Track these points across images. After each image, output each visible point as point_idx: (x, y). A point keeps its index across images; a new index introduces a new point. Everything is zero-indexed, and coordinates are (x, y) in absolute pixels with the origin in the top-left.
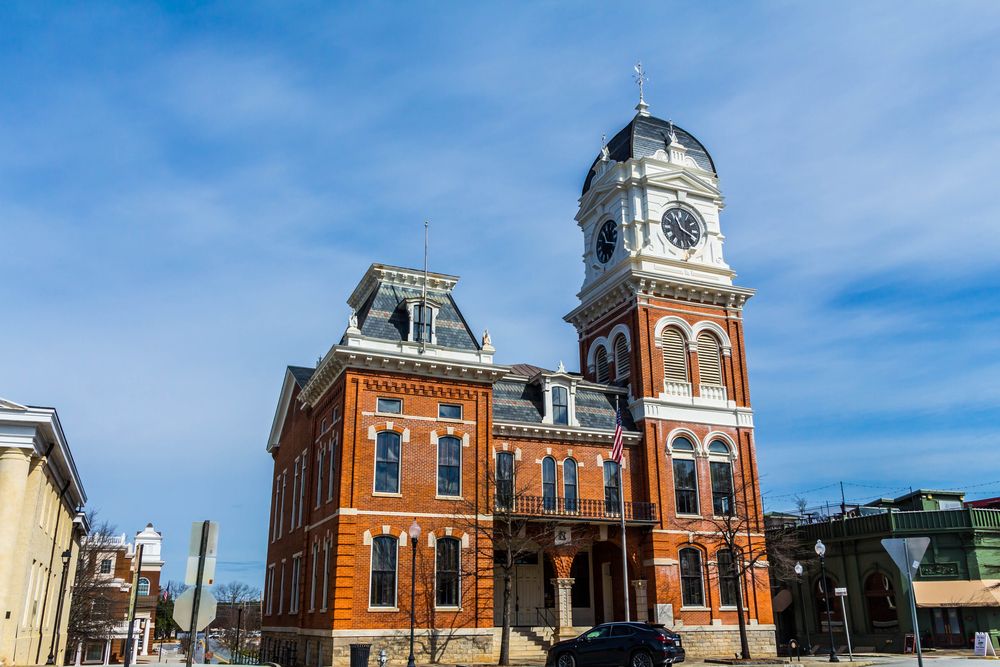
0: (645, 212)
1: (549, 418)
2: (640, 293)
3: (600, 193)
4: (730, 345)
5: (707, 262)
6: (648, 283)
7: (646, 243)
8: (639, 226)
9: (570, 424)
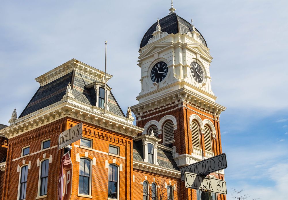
0: (184, 61)
1: (146, 160)
2: (184, 100)
3: (156, 47)
4: (216, 133)
5: (207, 90)
6: (188, 96)
7: (185, 76)
8: (181, 67)
9: (155, 164)
